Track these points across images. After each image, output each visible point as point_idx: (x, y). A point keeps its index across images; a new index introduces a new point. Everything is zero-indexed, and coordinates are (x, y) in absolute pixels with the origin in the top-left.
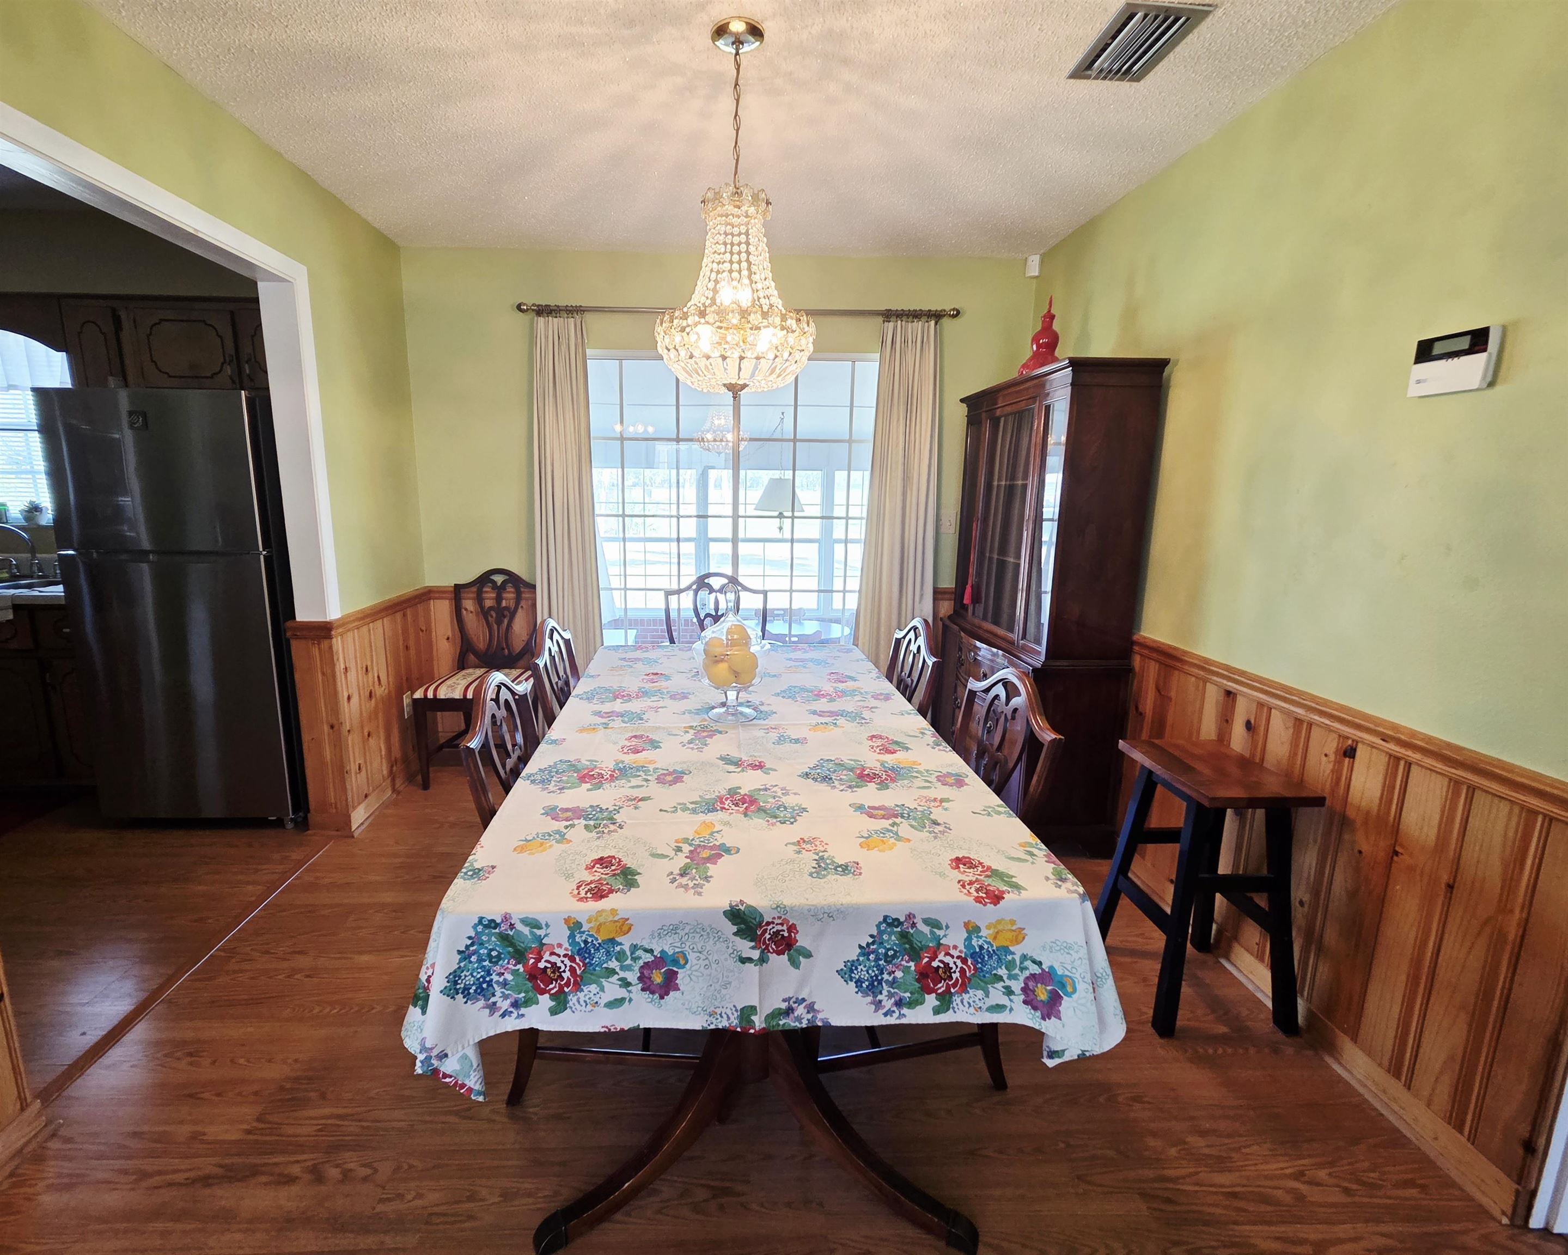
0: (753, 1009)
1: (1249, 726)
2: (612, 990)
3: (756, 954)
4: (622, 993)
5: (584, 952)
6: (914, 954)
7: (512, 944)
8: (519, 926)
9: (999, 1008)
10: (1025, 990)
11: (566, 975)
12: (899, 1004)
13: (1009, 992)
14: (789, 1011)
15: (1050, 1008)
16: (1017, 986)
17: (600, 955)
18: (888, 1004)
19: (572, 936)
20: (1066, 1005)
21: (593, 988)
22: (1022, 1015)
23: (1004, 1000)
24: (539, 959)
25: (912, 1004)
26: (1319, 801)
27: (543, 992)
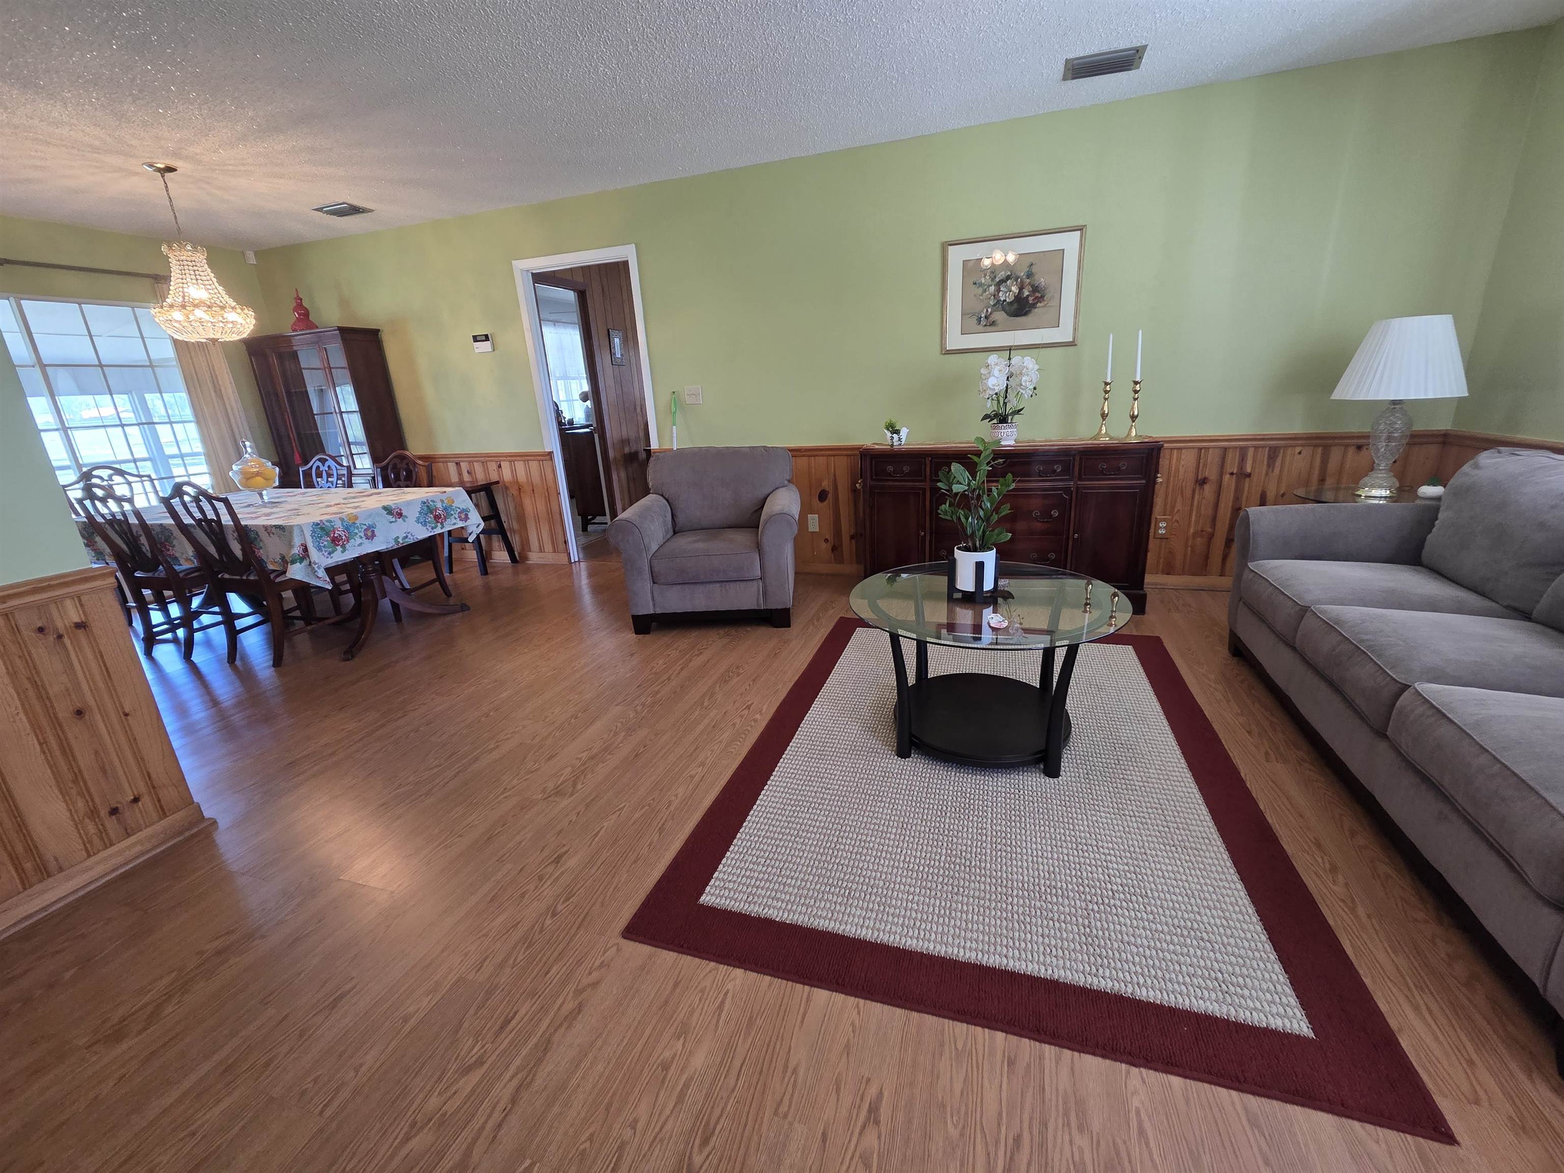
0: (398, 537)
1: (468, 472)
2: (359, 541)
3: (394, 519)
4: (360, 541)
5: (347, 529)
6: (432, 513)
7: (325, 530)
8: (326, 523)
9: (454, 524)
10: (459, 517)
11: (344, 537)
12: (432, 528)
13: (456, 519)
14: (407, 537)
15: (466, 518)
16: (457, 516)
17: (352, 529)
18: (430, 529)
19: (342, 524)
20: (470, 515)
21: (352, 540)
22: (461, 524)
23: (455, 521)
24: (334, 534)
25: (436, 527)
26: (497, 483)
27: (338, 545)
